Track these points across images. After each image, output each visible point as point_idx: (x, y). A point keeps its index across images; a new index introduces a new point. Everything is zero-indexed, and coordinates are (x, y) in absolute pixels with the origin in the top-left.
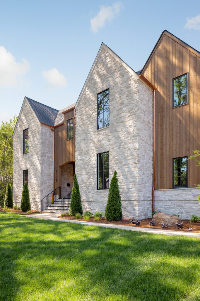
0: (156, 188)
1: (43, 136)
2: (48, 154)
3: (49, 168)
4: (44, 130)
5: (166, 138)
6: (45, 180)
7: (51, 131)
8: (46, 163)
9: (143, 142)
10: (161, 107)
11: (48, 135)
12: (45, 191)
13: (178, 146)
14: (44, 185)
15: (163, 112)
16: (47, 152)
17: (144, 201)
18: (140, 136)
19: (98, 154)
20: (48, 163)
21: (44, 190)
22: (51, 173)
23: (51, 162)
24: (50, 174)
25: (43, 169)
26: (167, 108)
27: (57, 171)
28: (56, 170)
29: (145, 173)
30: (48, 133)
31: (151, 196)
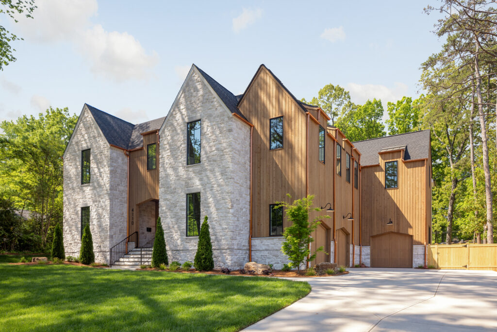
0: (253, 236)
1: (113, 162)
2: (120, 187)
3: (121, 206)
4: (115, 154)
5: (263, 182)
6: (116, 223)
7: (125, 156)
8: (118, 199)
9: (238, 185)
10: (258, 147)
11: (120, 161)
12: (115, 236)
13: (274, 191)
14: (114, 229)
15: (260, 153)
16: (118, 185)
17: (238, 251)
18: (234, 179)
19: (187, 194)
20: (120, 199)
21: (114, 236)
22: (124, 213)
23: (124, 198)
24: (123, 214)
25: (112, 207)
26: (264, 149)
27: (133, 210)
28: (131, 210)
29: (240, 219)
30: (121, 158)
31: (247, 244)
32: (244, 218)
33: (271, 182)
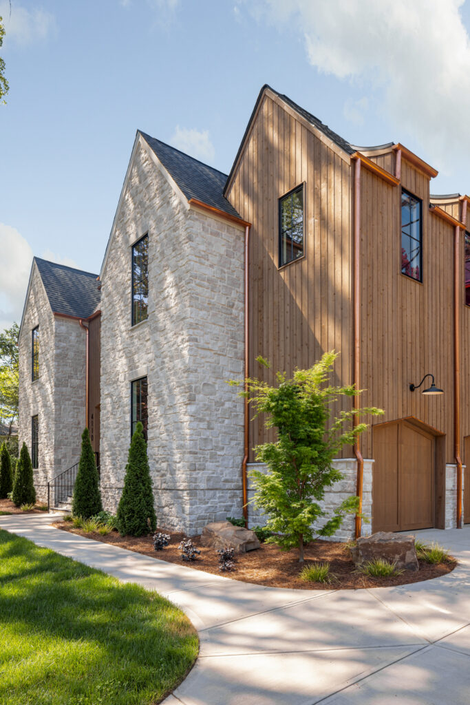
0: (251, 460)
1: (60, 341)
2: (73, 380)
3: (76, 411)
4: (63, 328)
6: (67, 439)
7: (81, 330)
8: (70, 400)
9: (208, 353)
10: (259, 268)
11: (73, 338)
12: (66, 461)
14: (63, 450)
15: (263, 278)
16: (71, 377)
18: (196, 340)
19: (132, 382)
20: (73, 399)
21: (63, 460)
22: (81, 422)
23: (82, 397)
24: (79, 423)
25: (60, 414)
26: (269, 269)
27: (92, 418)
28: (91, 416)
30: (74, 334)
31: (237, 477)
32: (226, 421)
33: (282, 338)
